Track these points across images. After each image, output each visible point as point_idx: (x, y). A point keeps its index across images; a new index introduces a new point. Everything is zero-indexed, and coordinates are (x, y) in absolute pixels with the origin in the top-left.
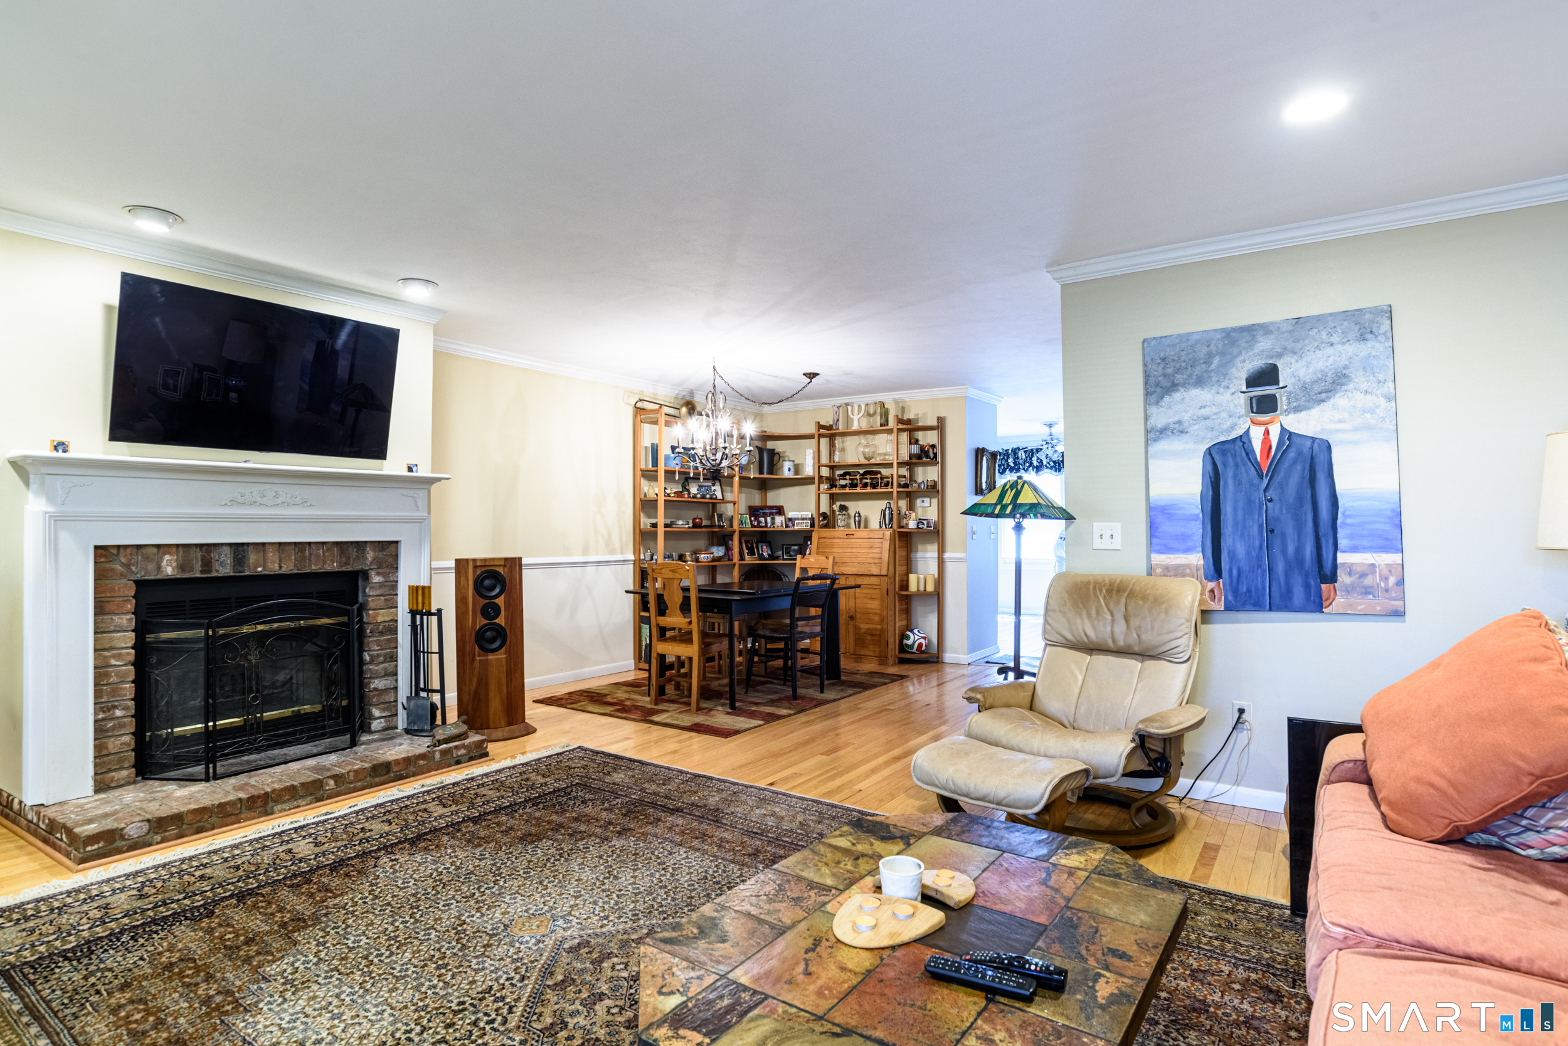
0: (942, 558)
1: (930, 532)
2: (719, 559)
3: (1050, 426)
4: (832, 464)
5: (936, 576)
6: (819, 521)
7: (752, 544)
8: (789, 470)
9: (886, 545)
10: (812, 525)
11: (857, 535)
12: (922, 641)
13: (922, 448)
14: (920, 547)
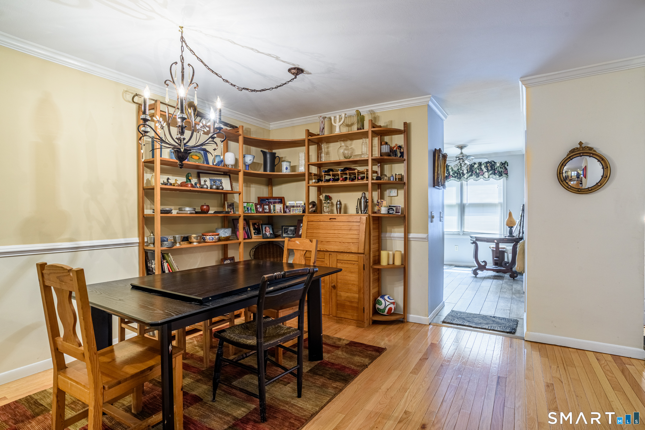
0: (408, 238)
1: (398, 217)
2: (227, 239)
3: (461, 147)
4: (319, 162)
5: (403, 252)
6: (309, 208)
7: (259, 226)
8: (287, 169)
9: (363, 227)
10: (304, 211)
11: (339, 219)
12: (392, 306)
13: (391, 149)
14: (388, 229)
